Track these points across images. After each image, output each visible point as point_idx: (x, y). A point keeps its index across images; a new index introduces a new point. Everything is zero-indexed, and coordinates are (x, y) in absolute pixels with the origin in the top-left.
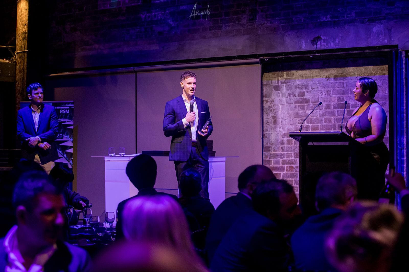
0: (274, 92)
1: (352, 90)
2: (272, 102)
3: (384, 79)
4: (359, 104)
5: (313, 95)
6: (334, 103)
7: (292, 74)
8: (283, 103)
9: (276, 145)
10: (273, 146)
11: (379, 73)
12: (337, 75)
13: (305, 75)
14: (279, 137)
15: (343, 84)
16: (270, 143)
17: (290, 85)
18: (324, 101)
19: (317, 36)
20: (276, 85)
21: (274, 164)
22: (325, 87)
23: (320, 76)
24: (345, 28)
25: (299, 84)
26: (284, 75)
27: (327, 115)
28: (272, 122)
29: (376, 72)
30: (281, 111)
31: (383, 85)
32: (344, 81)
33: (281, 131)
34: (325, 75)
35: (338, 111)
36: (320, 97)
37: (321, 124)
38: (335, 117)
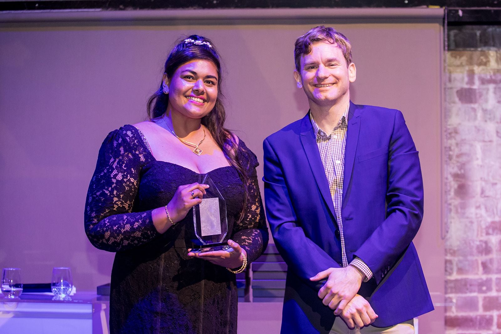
0: (459, 106)
2: (453, 135)
8: (486, 137)
9: (465, 256)
10: (456, 259)
14: (475, 233)
20: (466, 86)
21: (459, 308)
26: (489, 61)
28: (453, 190)
30: (482, 160)
33: (481, 216)
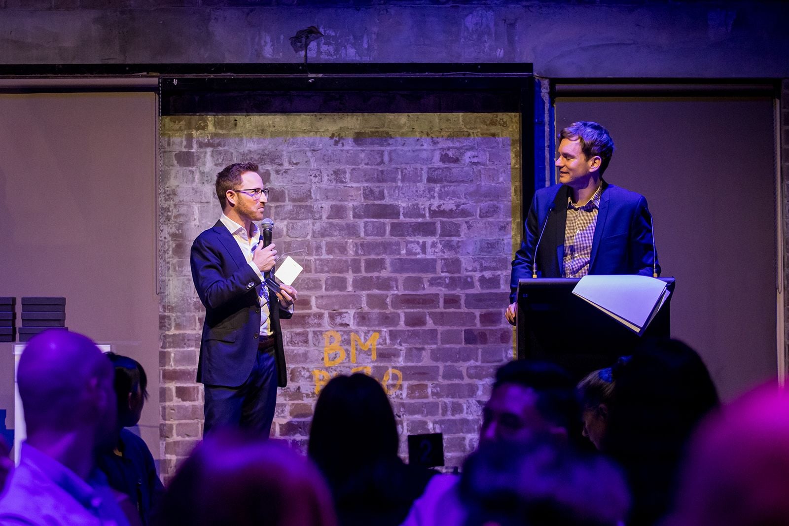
0: (176, 170)
1: (404, 171)
3: (493, 148)
4: (424, 208)
5: (296, 180)
6: (355, 204)
7: (232, 122)
8: (204, 198)
9: (183, 312)
10: (174, 315)
11: (479, 130)
12: (363, 131)
13: (270, 126)
15: (379, 155)
16: (164, 307)
17: (226, 152)
18: (327, 197)
19: (309, 26)
20: (184, 150)
21: (177, 362)
22: (328, 162)
23: (316, 132)
24: (387, 12)
25: (252, 150)
26: (207, 126)
27: (335, 234)
28: (171, 249)
29: (471, 129)
30: (200, 222)
31: (491, 163)
32: (382, 148)
34: (330, 130)
35: (366, 223)
36: (314, 186)
37: (316, 257)
38: (358, 241)
